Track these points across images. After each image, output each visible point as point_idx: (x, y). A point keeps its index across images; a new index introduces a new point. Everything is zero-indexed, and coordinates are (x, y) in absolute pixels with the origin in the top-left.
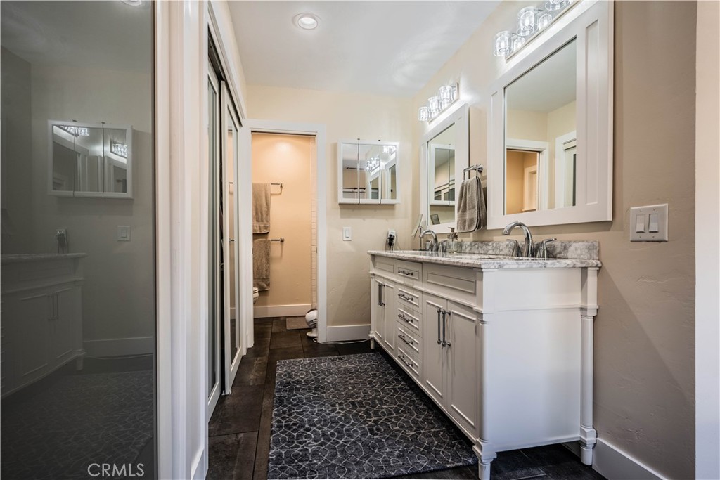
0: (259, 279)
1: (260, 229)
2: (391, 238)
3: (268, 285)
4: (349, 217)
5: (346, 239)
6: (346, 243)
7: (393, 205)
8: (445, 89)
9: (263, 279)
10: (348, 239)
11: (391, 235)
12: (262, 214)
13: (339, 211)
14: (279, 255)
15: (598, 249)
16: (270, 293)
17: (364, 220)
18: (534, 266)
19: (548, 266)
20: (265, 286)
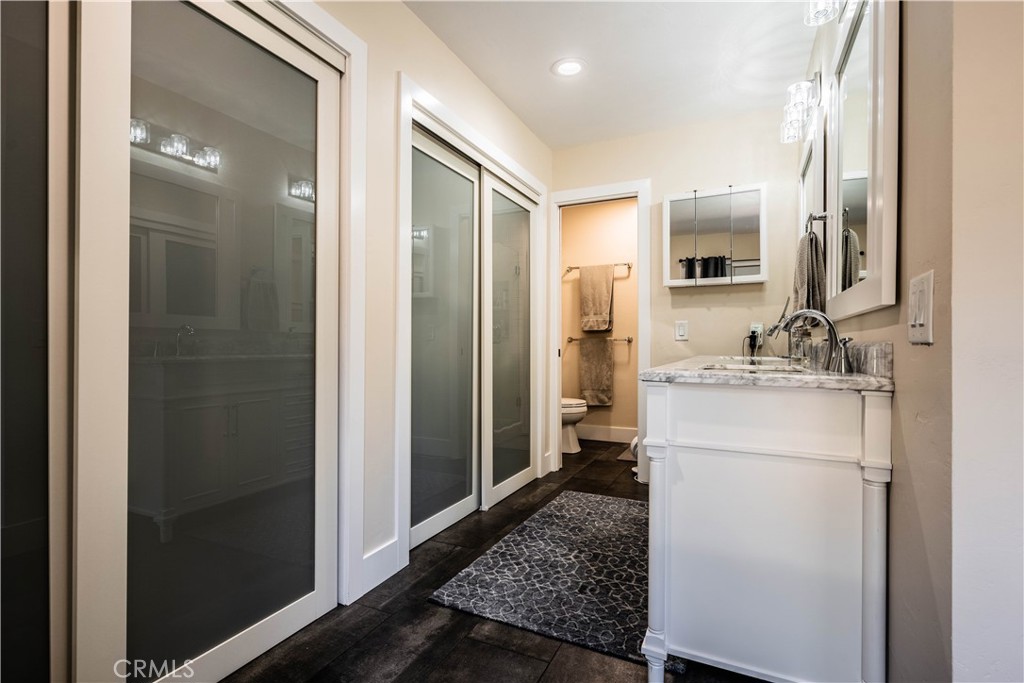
0: (599, 390)
1: (598, 325)
2: (753, 337)
3: (610, 399)
4: (684, 307)
5: (680, 338)
6: (680, 344)
7: (762, 283)
8: (798, 88)
9: (603, 391)
10: (684, 338)
11: (753, 332)
12: (600, 305)
13: (669, 298)
14: (626, 359)
15: (890, 357)
16: (614, 409)
17: (709, 309)
18: (732, 382)
19: (760, 383)
20: (606, 400)
